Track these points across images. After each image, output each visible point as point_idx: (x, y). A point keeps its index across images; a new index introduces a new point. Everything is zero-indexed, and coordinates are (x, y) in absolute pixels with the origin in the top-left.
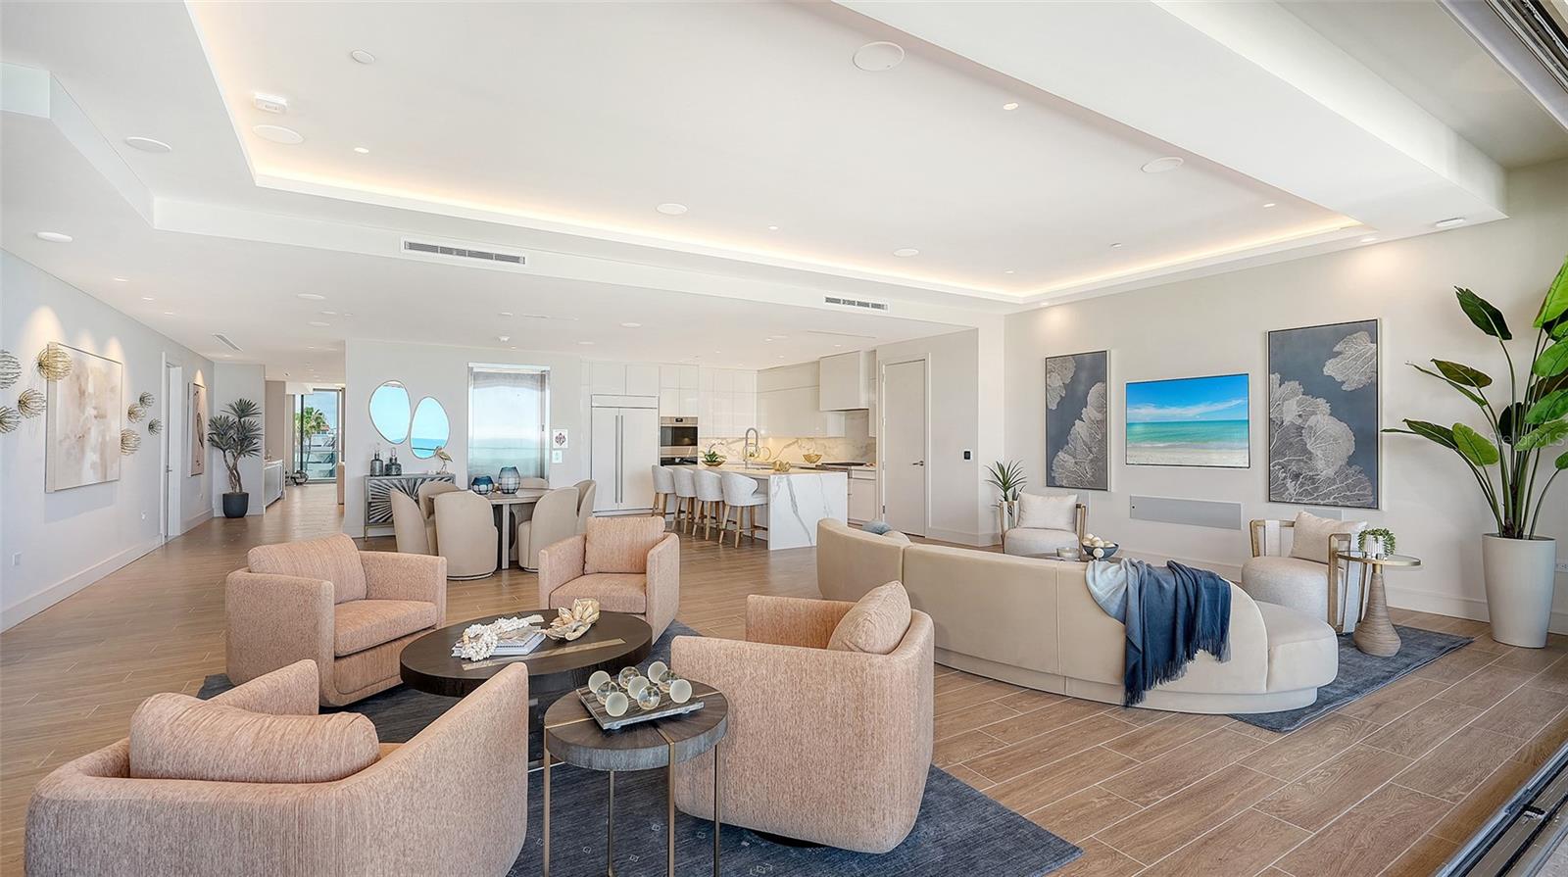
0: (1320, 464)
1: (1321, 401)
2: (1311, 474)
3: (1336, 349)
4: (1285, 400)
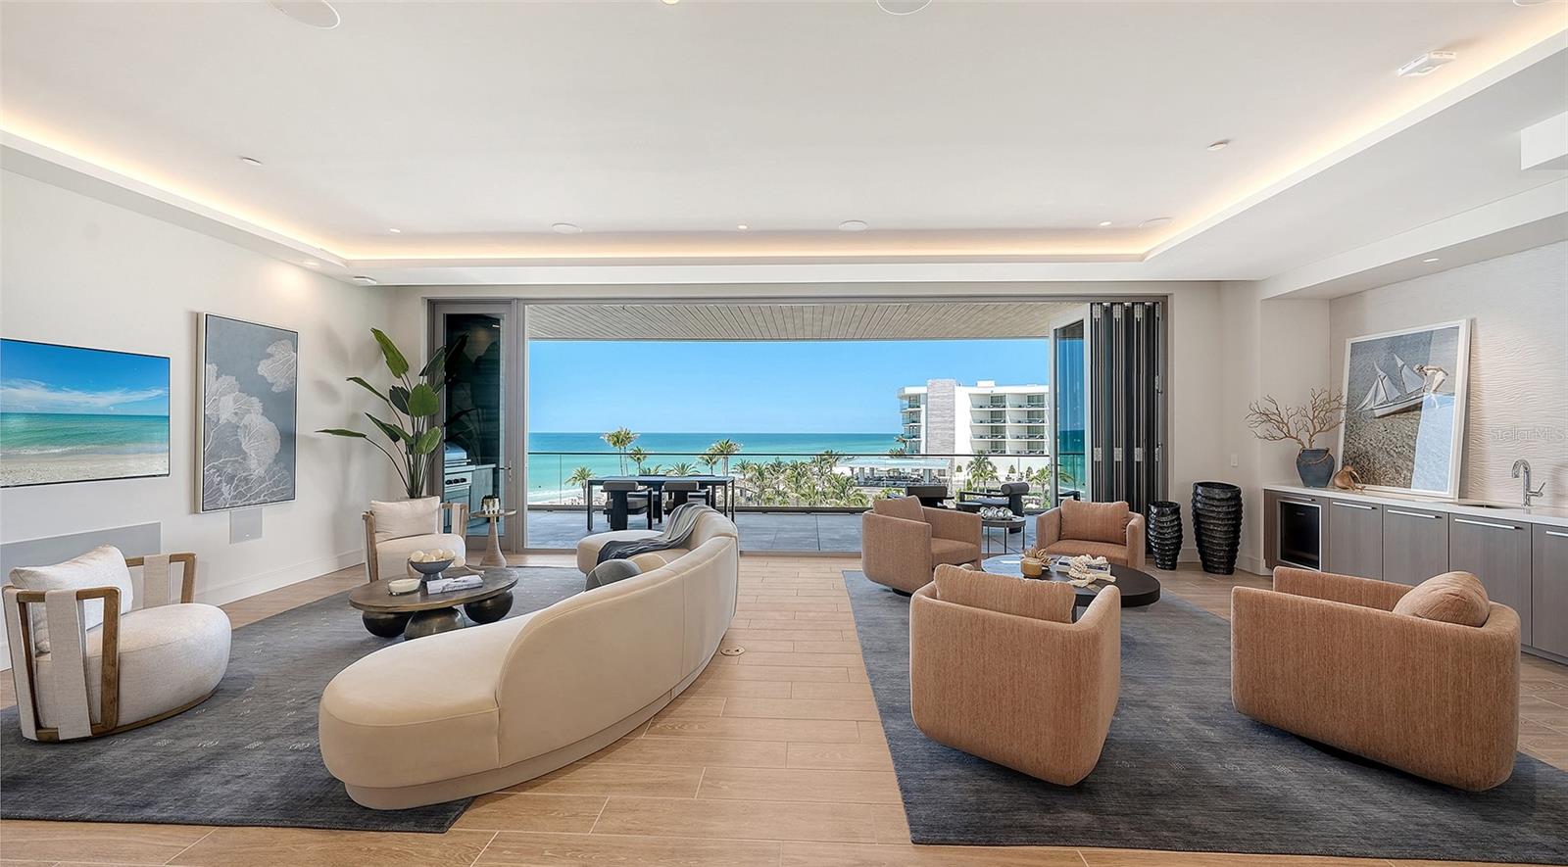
0: (253, 463)
1: (255, 400)
2: (244, 474)
3: (269, 350)
4: (222, 395)
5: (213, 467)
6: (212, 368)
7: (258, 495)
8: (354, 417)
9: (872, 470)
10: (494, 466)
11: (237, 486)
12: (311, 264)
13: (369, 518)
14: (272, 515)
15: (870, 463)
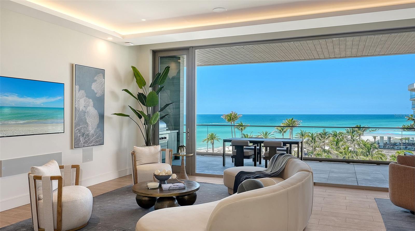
0: (90, 128)
1: (91, 100)
2: (87, 133)
3: (95, 79)
4: (80, 99)
5: (78, 129)
6: (77, 87)
7: (92, 142)
8: (124, 107)
9: (390, 138)
10: (177, 131)
11: (85, 138)
12: (110, 39)
13: (133, 154)
14: (97, 151)
15: (388, 134)
